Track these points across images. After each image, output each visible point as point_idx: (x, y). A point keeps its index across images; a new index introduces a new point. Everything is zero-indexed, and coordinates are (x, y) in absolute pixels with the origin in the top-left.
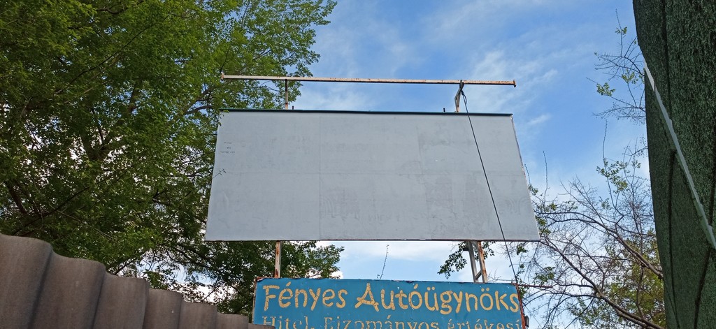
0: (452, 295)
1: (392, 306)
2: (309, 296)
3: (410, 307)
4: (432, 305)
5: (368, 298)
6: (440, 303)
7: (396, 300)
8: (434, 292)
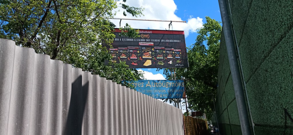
0: (168, 83)
1: (154, 86)
2: (135, 84)
3: (159, 86)
4: (164, 86)
5: (149, 85)
6: (166, 85)
7: (155, 85)
8: (164, 82)
